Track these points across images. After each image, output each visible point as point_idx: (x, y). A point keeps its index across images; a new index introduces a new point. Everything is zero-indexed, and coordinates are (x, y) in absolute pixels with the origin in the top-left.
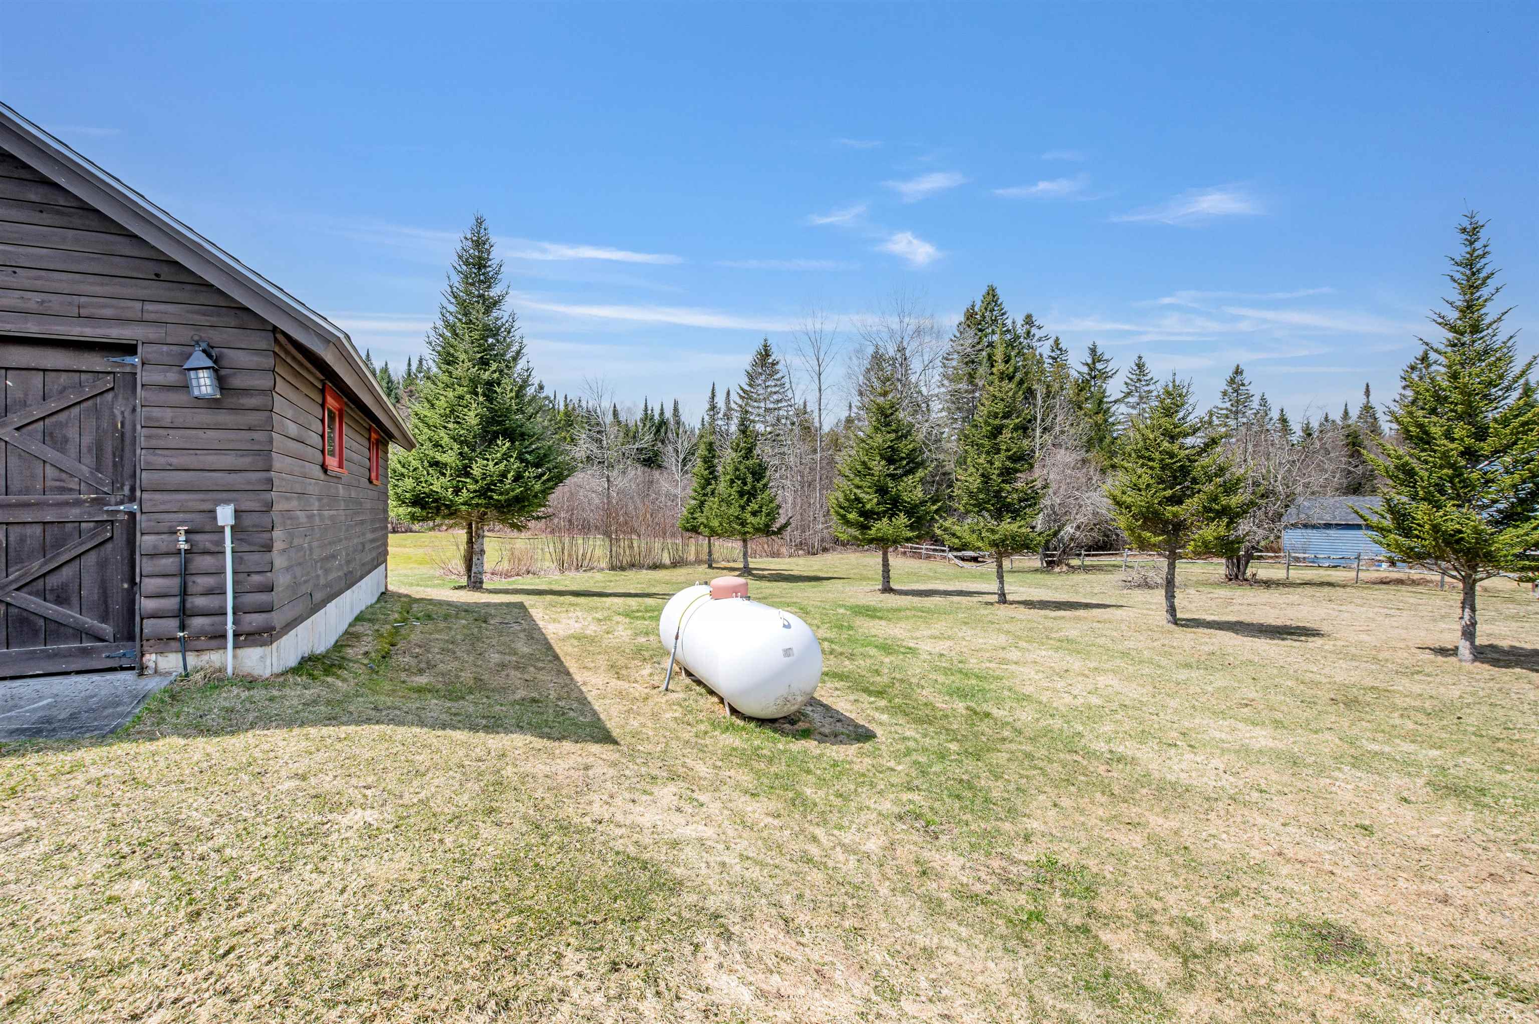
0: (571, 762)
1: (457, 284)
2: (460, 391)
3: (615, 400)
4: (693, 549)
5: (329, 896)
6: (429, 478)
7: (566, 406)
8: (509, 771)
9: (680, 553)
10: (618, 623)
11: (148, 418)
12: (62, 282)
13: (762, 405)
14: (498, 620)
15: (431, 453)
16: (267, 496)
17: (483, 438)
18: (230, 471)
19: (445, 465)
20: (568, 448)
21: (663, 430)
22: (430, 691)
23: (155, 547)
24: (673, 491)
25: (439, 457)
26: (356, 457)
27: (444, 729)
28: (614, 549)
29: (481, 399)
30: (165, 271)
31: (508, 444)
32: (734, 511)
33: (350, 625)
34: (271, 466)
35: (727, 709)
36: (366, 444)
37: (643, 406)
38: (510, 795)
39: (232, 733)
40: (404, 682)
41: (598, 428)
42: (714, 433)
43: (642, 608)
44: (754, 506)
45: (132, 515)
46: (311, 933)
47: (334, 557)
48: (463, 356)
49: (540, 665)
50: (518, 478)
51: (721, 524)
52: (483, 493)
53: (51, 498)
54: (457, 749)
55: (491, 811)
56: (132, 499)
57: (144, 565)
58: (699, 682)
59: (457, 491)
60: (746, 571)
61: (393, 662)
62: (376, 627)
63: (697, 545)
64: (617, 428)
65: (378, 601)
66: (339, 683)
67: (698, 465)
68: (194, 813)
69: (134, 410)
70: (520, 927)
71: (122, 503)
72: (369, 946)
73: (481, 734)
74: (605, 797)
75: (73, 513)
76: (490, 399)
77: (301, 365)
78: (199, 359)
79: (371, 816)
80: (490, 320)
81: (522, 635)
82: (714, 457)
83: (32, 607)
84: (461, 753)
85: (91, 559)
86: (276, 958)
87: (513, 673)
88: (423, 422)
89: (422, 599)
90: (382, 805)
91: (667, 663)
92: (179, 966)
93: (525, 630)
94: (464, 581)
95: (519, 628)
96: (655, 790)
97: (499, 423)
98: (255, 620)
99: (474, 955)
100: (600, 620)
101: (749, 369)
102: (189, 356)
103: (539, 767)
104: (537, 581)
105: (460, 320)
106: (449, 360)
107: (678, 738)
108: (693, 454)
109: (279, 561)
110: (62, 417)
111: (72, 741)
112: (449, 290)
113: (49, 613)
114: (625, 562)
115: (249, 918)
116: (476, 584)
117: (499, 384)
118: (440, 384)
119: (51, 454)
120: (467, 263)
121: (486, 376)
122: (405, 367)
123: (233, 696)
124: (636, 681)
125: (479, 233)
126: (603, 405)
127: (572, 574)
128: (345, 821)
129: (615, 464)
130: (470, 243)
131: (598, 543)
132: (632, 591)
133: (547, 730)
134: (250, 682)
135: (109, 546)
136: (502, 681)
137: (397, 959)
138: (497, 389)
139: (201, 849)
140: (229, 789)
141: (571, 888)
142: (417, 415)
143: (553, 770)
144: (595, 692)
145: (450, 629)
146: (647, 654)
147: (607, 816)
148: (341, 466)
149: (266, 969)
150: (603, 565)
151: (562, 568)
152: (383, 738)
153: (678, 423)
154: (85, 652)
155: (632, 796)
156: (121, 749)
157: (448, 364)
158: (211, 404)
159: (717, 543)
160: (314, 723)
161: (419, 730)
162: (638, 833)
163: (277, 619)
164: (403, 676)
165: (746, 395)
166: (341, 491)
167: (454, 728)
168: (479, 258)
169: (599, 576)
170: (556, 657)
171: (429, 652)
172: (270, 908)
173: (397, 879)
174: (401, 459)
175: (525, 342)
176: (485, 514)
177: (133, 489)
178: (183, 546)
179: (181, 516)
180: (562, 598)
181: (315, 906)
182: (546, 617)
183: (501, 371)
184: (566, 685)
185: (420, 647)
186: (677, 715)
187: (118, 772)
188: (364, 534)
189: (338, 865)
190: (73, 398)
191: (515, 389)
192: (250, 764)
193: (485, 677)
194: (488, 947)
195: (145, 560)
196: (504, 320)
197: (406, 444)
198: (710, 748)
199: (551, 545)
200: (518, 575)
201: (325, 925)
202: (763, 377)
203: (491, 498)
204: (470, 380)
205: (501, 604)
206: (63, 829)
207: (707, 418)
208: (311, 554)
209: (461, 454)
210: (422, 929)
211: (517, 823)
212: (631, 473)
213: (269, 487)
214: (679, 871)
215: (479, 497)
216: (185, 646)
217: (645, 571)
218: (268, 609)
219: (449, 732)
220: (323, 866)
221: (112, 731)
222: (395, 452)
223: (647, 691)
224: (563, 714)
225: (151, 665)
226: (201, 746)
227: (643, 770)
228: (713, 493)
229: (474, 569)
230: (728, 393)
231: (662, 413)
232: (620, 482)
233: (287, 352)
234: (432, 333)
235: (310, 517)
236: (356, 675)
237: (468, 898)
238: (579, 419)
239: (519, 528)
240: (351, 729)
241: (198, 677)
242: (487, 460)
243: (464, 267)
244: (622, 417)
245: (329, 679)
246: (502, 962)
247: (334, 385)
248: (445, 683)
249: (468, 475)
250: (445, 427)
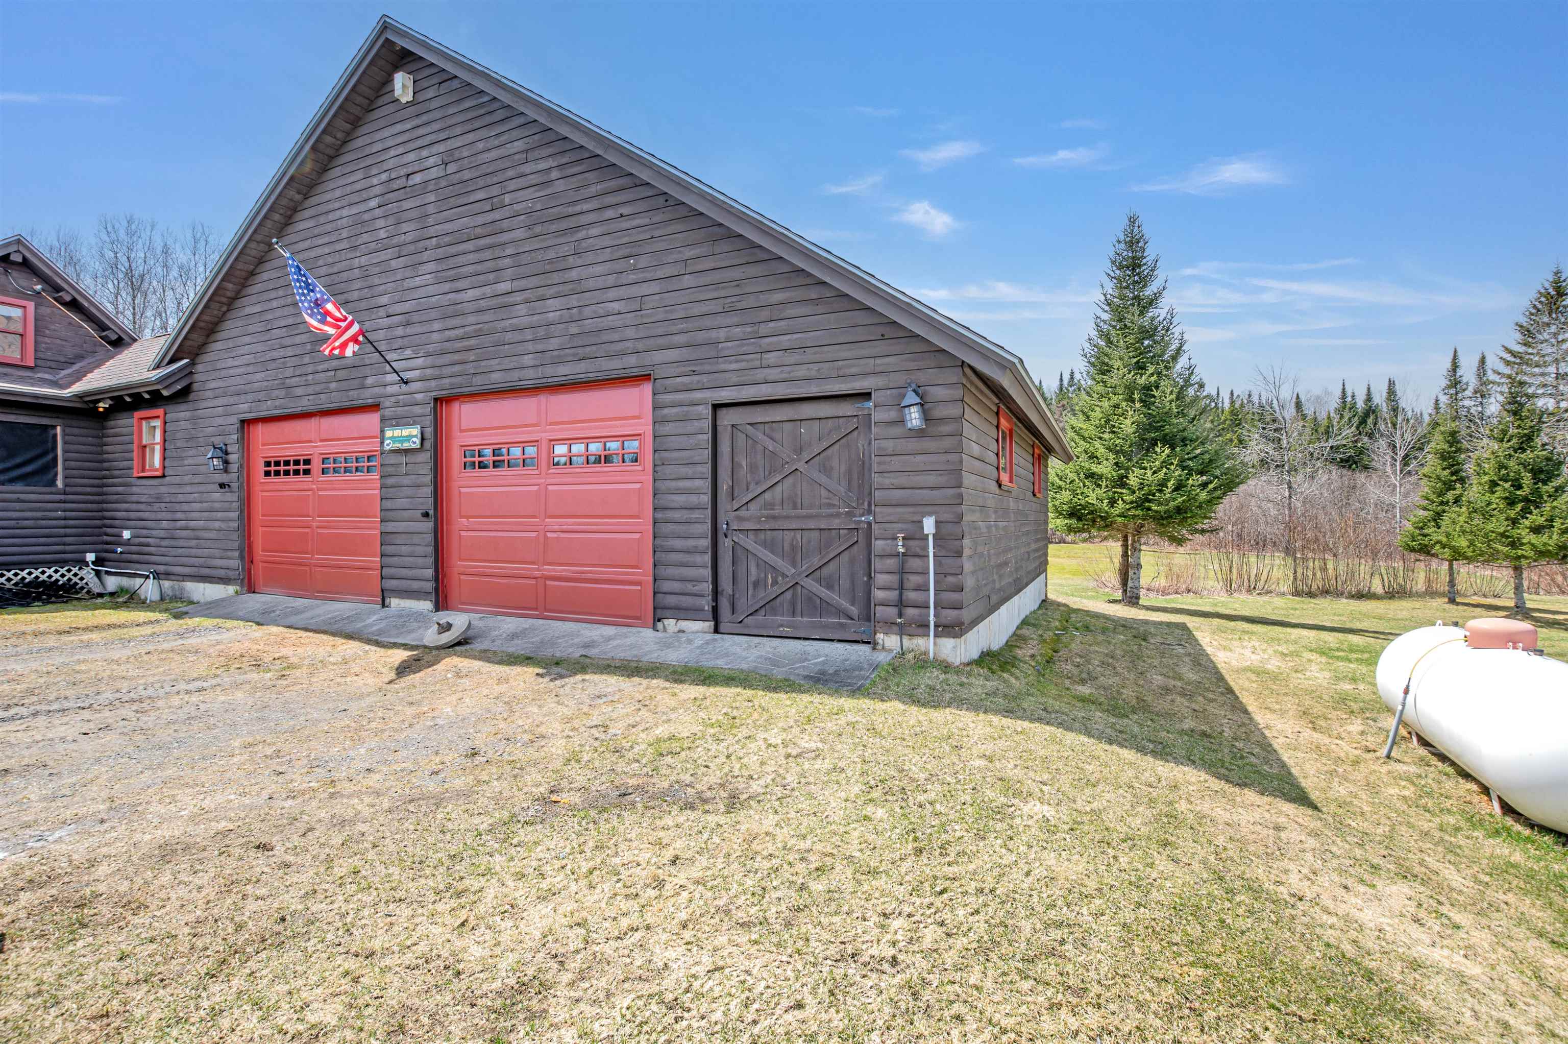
0: (1257, 815)
1: (1110, 291)
2: (1115, 399)
3: (1301, 390)
4: (1421, 576)
5: (1016, 875)
6: (1085, 490)
7: (1232, 402)
8: (1182, 806)
9: (1401, 580)
10: (1310, 661)
11: (879, 448)
12: (830, 353)
13: (1552, 369)
14: (1159, 639)
15: (1087, 465)
16: (958, 509)
17: (1140, 447)
18: (932, 488)
19: (1101, 477)
20: (1236, 450)
21: (1370, 421)
22: (1093, 703)
23: (883, 550)
24: (1386, 498)
25: (1095, 468)
26: (1022, 471)
27: (1111, 744)
28: (1300, 571)
29: (1138, 405)
30: (889, 331)
31: (1167, 451)
32: (1498, 524)
33: (1018, 628)
34: (961, 483)
35: (1496, 804)
36: (1030, 459)
37: (1338, 393)
38: (1188, 833)
39: (935, 707)
40: (1068, 689)
41: (1276, 425)
42: (1456, 418)
43: (1344, 647)
44: (1536, 518)
45: (869, 524)
46: (1003, 902)
47: (1006, 564)
48: (1117, 364)
49: (1211, 696)
50: (1178, 488)
51: (1472, 544)
52: (1140, 504)
53: (824, 511)
54: (1126, 768)
55: (1166, 844)
56: (869, 512)
57: (877, 564)
58: (1443, 758)
59: (1112, 503)
60: (1520, 611)
61: (1056, 667)
62: (1040, 632)
63: (1428, 570)
64: (1301, 423)
65: (1040, 607)
66: (1013, 680)
67: (1431, 463)
68: (914, 768)
69: (870, 443)
70: (1206, 983)
71: (863, 515)
72: (1053, 936)
73: (1150, 758)
74: (1305, 871)
75: (836, 523)
76: (1146, 404)
77: (981, 392)
78: (911, 398)
79: (1049, 811)
80: (1145, 321)
81: (1187, 659)
82: (1459, 450)
83: (814, 590)
84: (1131, 773)
85: (845, 557)
86: (977, 912)
87: (1179, 699)
88: (1078, 434)
89: (1079, 610)
90: (1058, 804)
91: (1391, 723)
92: (910, 888)
93: (1189, 655)
94: (1119, 595)
95: (1182, 651)
96: (1379, 884)
97: (1157, 429)
98: (950, 615)
99: (1155, 990)
100: (1286, 655)
101: (1524, 321)
102: (904, 396)
103: (1221, 813)
104: (1200, 601)
105: (1114, 327)
106: (1102, 368)
107: (1410, 825)
108: (1421, 449)
109: (968, 566)
110: (830, 451)
111: (836, 691)
112: (1103, 298)
113: (822, 595)
114: (1314, 587)
115: (955, 869)
116: (1132, 600)
117: (1157, 387)
118: (1095, 395)
119: (823, 479)
120: (1120, 267)
121: (1142, 381)
122: (1057, 383)
123: (933, 677)
124: (1339, 737)
125: (1132, 233)
126: (1281, 397)
127: (1243, 596)
128: (1026, 809)
129: (1299, 468)
130: (1123, 246)
131: (1277, 562)
132: (1328, 624)
133: (1223, 771)
134: (946, 667)
135: (856, 547)
136: (1167, 706)
137: (1080, 959)
138: (1155, 393)
139: (921, 798)
140: (936, 754)
141: (1267, 963)
142: (1073, 428)
143: (1236, 819)
144: (1281, 740)
145: (1109, 643)
146: (1355, 706)
147: (1309, 895)
148: (1011, 481)
149: (971, 919)
150: (1284, 588)
151: (1230, 591)
152: (1054, 740)
153: (1395, 410)
154: (842, 626)
155: (1344, 882)
156: (866, 703)
157: (1103, 374)
158: (919, 433)
159: (1463, 570)
160: (996, 712)
161: (1086, 739)
162: (1355, 929)
163: (966, 615)
164: (1067, 682)
165: (1518, 359)
166: (1012, 505)
167: (1121, 745)
168: (1133, 258)
169: (1278, 602)
170: (1230, 691)
171: (1089, 663)
172: (972, 867)
173: (1075, 881)
174: (1059, 472)
175: (1186, 337)
176: (1142, 526)
177: (870, 505)
178: (901, 550)
179: (899, 526)
180: (1232, 624)
181: (1005, 878)
182: (1215, 643)
183: (1159, 374)
184: (1244, 724)
185: (1081, 657)
186: (1406, 793)
187: (864, 721)
188: (1029, 544)
189: (1023, 849)
190: (836, 438)
191: (1175, 390)
192: (949, 738)
193: (1149, 699)
194: (1170, 989)
195: (877, 559)
196: (1161, 318)
197: (1065, 458)
198: (1467, 852)
199: (1216, 562)
200: (1177, 593)
201: (1014, 899)
202: (1553, 329)
203: (1149, 509)
204: (1126, 387)
205: (1161, 623)
206: (836, 755)
207: (1444, 399)
208: (989, 561)
209: (1116, 464)
210: (1102, 941)
211: (1196, 866)
212: (1323, 477)
213: (958, 501)
214: (1425, 1005)
215: (1136, 508)
216: (902, 630)
217: (1345, 601)
218: (958, 607)
219: (1115, 748)
220: (1010, 844)
221: (859, 689)
222: (1054, 465)
223: (1357, 752)
224: (1242, 757)
225: (881, 642)
226: (916, 714)
227: (1358, 852)
228: (1457, 501)
229: (1130, 584)
230: (1483, 361)
231: (1369, 398)
232: (1305, 487)
233: (972, 383)
234: (1087, 345)
235: (989, 527)
236: (1027, 676)
237: (1147, 928)
238: (1250, 416)
239: (1179, 541)
240: (1026, 724)
241: (910, 656)
242: (1145, 468)
243: (1118, 272)
244: (1309, 410)
245: (1005, 675)
246: (1187, 1011)
247: (1008, 408)
248: (1107, 697)
249: (1123, 485)
250: (1100, 438)
